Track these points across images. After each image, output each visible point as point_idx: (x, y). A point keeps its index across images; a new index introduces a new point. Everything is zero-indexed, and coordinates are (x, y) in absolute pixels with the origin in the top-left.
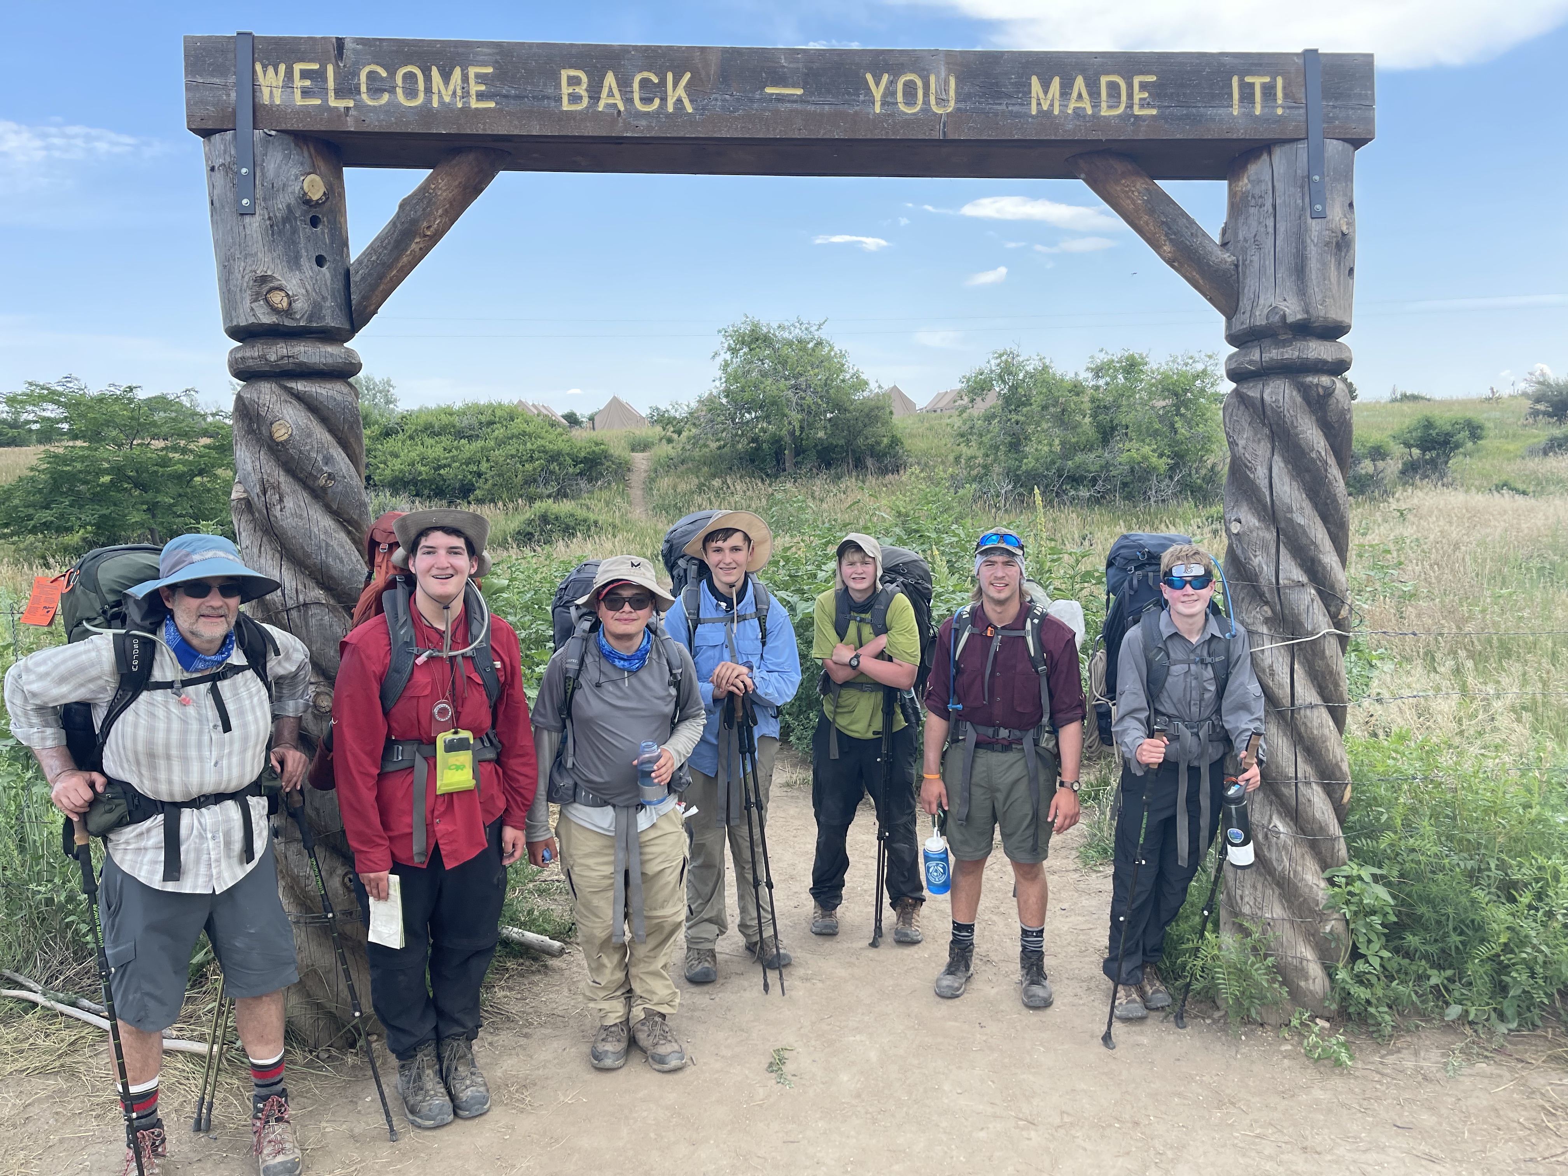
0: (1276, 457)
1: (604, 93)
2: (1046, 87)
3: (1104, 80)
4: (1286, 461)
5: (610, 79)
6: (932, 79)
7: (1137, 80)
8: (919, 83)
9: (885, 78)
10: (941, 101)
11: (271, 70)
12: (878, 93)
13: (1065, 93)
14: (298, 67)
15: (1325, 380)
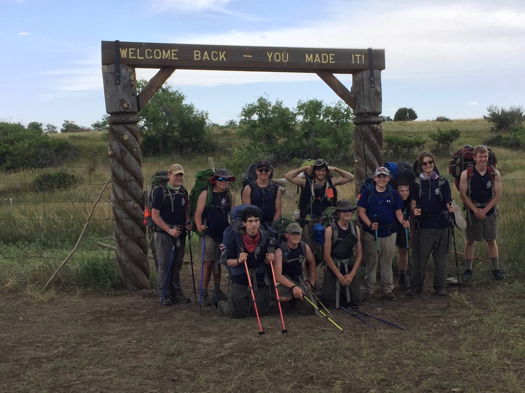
0: (365, 144)
1: (205, 56)
2: (309, 57)
3: (323, 55)
4: (368, 145)
5: (206, 53)
6: (283, 54)
7: (330, 55)
8: (280, 55)
9: (272, 53)
10: (285, 59)
11: (123, 50)
12: (270, 57)
13: (314, 57)
14: (130, 49)
15: (375, 126)
